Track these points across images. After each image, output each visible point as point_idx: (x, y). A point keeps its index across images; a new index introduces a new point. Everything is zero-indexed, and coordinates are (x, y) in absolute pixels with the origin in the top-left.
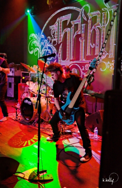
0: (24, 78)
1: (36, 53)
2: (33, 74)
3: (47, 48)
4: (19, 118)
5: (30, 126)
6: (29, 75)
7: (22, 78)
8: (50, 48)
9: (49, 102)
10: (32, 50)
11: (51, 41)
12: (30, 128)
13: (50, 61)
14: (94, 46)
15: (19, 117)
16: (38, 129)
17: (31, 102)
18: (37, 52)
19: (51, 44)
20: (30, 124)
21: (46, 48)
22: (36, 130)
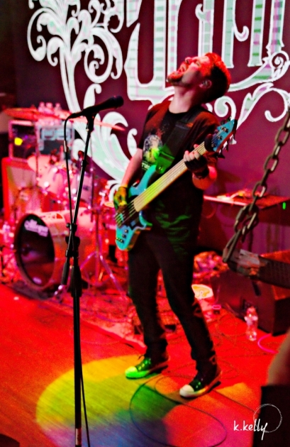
0: (18, 142)
1: (53, 56)
2: (48, 129)
3: (91, 40)
4: (12, 274)
5: (47, 302)
6: (34, 134)
7: (13, 141)
8: (98, 40)
9: (104, 225)
10: (41, 45)
11: (102, 16)
12: (48, 308)
13: (101, 84)
14: (244, 36)
15: (10, 270)
16: (71, 312)
17: (45, 229)
18: (57, 54)
19: (103, 27)
20: (45, 294)
21: (86, 41)
22: (66, 316)
